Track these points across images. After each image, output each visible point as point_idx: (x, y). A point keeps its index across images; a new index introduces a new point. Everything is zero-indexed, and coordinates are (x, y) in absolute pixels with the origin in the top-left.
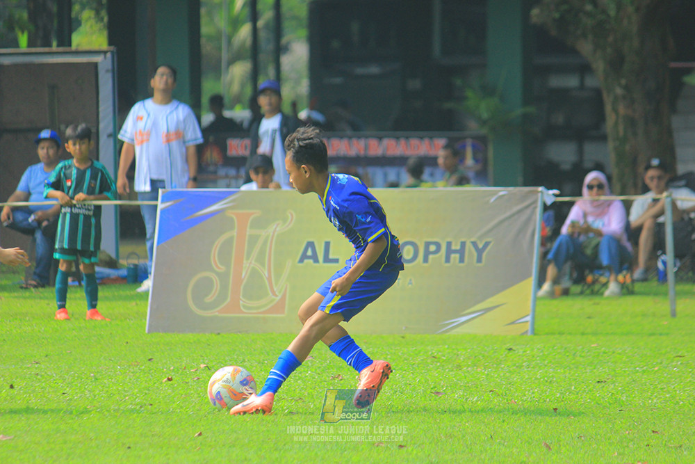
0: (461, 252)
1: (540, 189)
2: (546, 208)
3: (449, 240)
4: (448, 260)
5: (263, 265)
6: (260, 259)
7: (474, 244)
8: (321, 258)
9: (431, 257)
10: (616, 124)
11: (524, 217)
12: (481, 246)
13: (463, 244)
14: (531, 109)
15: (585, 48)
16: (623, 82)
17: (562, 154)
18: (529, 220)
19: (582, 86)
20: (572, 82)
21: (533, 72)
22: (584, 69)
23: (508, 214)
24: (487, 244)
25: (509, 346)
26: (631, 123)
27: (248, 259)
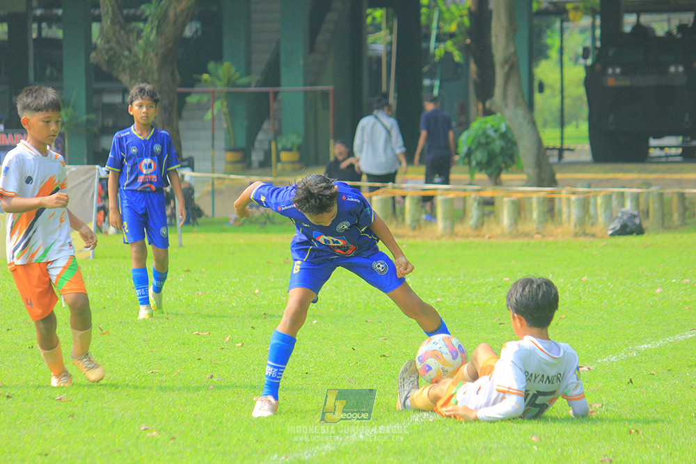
1: (97, 166)
11: (87, 185)
14: (92, 116)
15: (125, 78)
18: (90, 186)
20: (117, 99)
21: (92, 93)
22: (125, 91)
23: (77, 182)
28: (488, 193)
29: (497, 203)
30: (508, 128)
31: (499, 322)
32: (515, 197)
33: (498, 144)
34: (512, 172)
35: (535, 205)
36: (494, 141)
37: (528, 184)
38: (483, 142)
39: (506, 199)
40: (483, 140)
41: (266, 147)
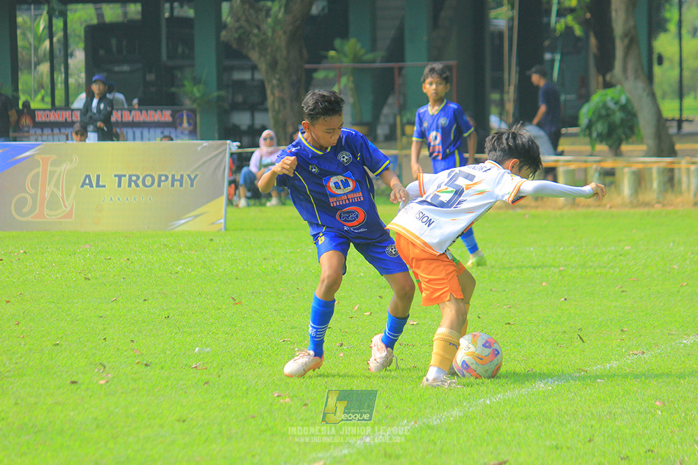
0: (181, 181)
1: (228, 142)
2: (232, 154)
3: (173, 173)
4: (173, 185)
5: (59, 190)
6: (57, 185)
7: (189, 176)
8: (94, 185)
9: (162, 183)
10: (274, 102)
11: (218, 159)
12: (192, 177)
13: (182, 176)
14: (223, 93)
15: (254, 56)
16: (277, 76)
17: (242, 119)
18: (221, 161)
19: (253, 79)
20: (246, 76)
21: (223, 70)
22: (254, 68)
23: (209, 157)
24: (196, 176)
25: (211, 237)
26: (282, 101)
27: (49, 185)
28: (609, 164)
29: (618, 174)
30: (628, 100)
31: (621, 290)
32: (635, 167)
33: (618, 116)
34: (633, 143)
35: (655, 174)
36: (614, 112)
37: (648, 154)
38: (603, 114)
39: (626, 170)
40: (603, 112)
41: (391, 120)
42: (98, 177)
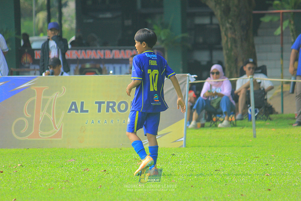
1: (188, 74)
5: (50, 114)
6: (49, 111)
8: (79, 110)
10: (227, 42)
14: (186, 35)
15: (211, 4)
16: (230, 21)
17: (202, 57)
19: (211, 23)
20: (206, 21)
21: (187, 16)
22: (212, 15)
25: (174, 153)
26: (234, 41)
27: (42, 111)
42: (82, 103)
